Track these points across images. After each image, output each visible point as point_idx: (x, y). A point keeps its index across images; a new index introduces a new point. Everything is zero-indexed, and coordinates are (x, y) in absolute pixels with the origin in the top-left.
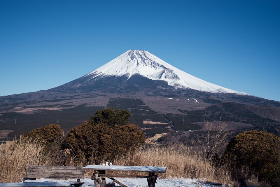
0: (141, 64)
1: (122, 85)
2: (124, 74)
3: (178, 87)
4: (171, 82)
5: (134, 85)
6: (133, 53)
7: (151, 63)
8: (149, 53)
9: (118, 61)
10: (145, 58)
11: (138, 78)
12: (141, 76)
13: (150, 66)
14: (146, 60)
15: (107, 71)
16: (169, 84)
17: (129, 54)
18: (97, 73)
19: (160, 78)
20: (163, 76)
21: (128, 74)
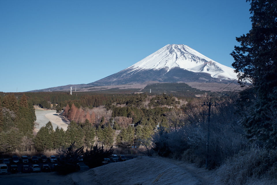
0: (181, 58)
1: (160, 77)
2: (163, 67)
3: (223, 79)
4: (214, 75)
6: (172, 47)
7: (191, 57)
8: (188, 48)
9: (156, 55)
10: (185, 52)
11: (177, 71)
12: (181, 69)
13: (190, 60)
14: (186, 53)
15: (144, 66)
16: (212, 77)
17: (168, 48)
18: (134, 67)
19: (201, 71)
20: (205, 69)
21: (166, 67)
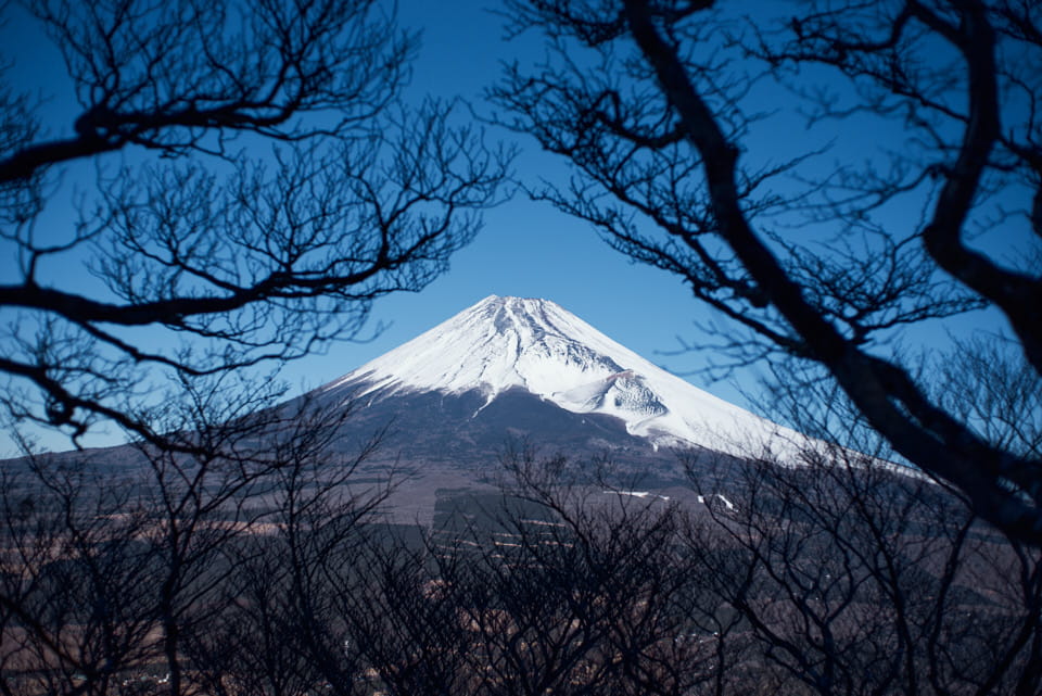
0: (532, 351)
1: (465, 426)
2: (472, 385)
3: (664, 441)
4: (637, 423)
5: (510, 428)
6: (503, 309)
7: (565, 349)
8: (559, 310)
9: (452, 333)
10: (547, 328)
11: (519, 401)
12: (531, 394)
13: (564, 359)
14: (549, 334)
15: (411, 372)
16: (630, 431)
17: (490, 312)
18: (375, 377)
19: (597, 407)
20: (610, 396)
21: (486, 385)
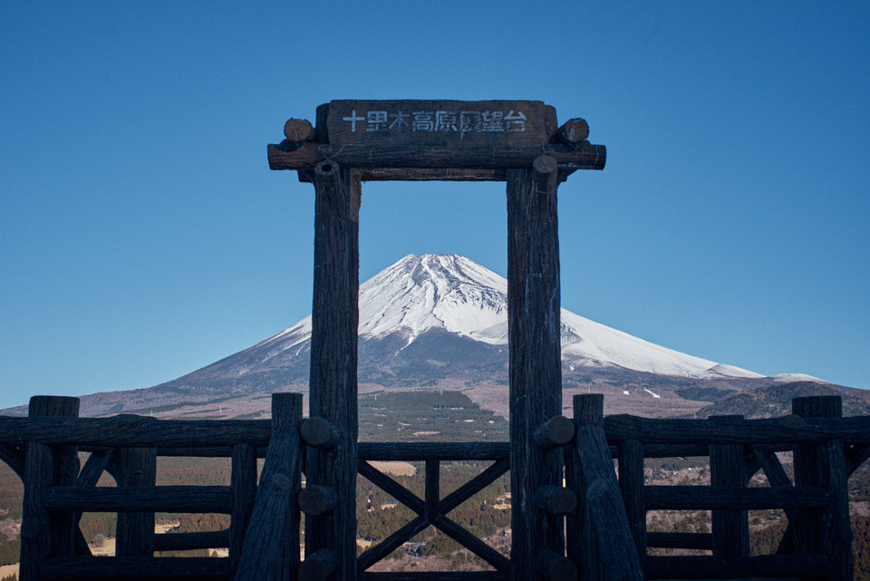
0: (448, 300)
1: (387, 363)
2: (393, 329)
3: (579, 362)
5: (429, 361)
6: (420, 265)
7: (480, 295)
8: (472, 264)
9: (371, 290)
10: (461, 278)
11: (439, 340)
12: (450, 333)
13: (478, 304)
14: (464, 283)
17: (408, 268)
18: (303, 331)
21: (406, 329)
